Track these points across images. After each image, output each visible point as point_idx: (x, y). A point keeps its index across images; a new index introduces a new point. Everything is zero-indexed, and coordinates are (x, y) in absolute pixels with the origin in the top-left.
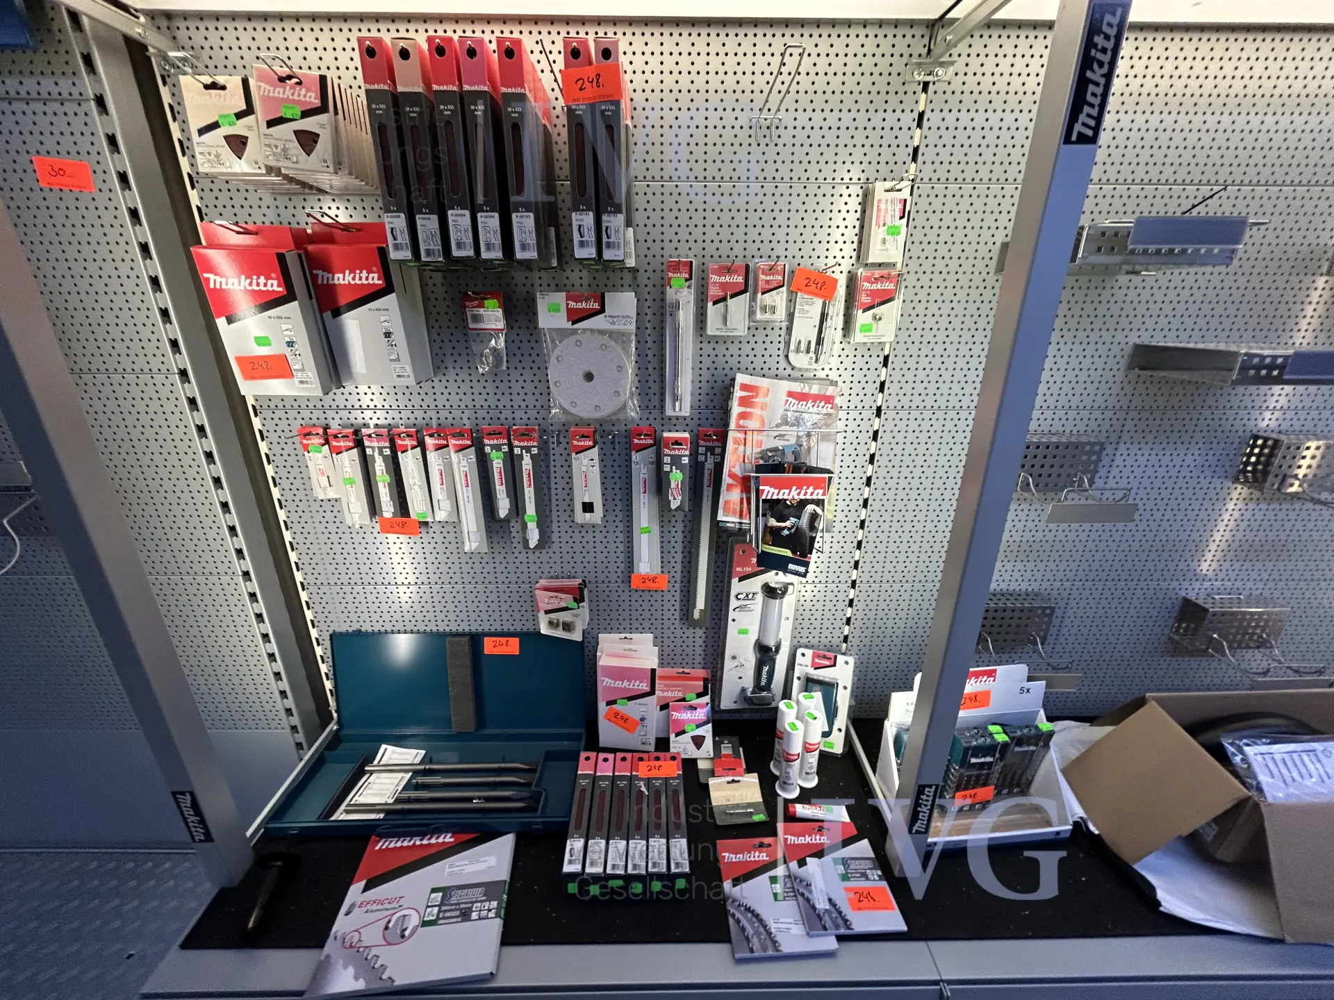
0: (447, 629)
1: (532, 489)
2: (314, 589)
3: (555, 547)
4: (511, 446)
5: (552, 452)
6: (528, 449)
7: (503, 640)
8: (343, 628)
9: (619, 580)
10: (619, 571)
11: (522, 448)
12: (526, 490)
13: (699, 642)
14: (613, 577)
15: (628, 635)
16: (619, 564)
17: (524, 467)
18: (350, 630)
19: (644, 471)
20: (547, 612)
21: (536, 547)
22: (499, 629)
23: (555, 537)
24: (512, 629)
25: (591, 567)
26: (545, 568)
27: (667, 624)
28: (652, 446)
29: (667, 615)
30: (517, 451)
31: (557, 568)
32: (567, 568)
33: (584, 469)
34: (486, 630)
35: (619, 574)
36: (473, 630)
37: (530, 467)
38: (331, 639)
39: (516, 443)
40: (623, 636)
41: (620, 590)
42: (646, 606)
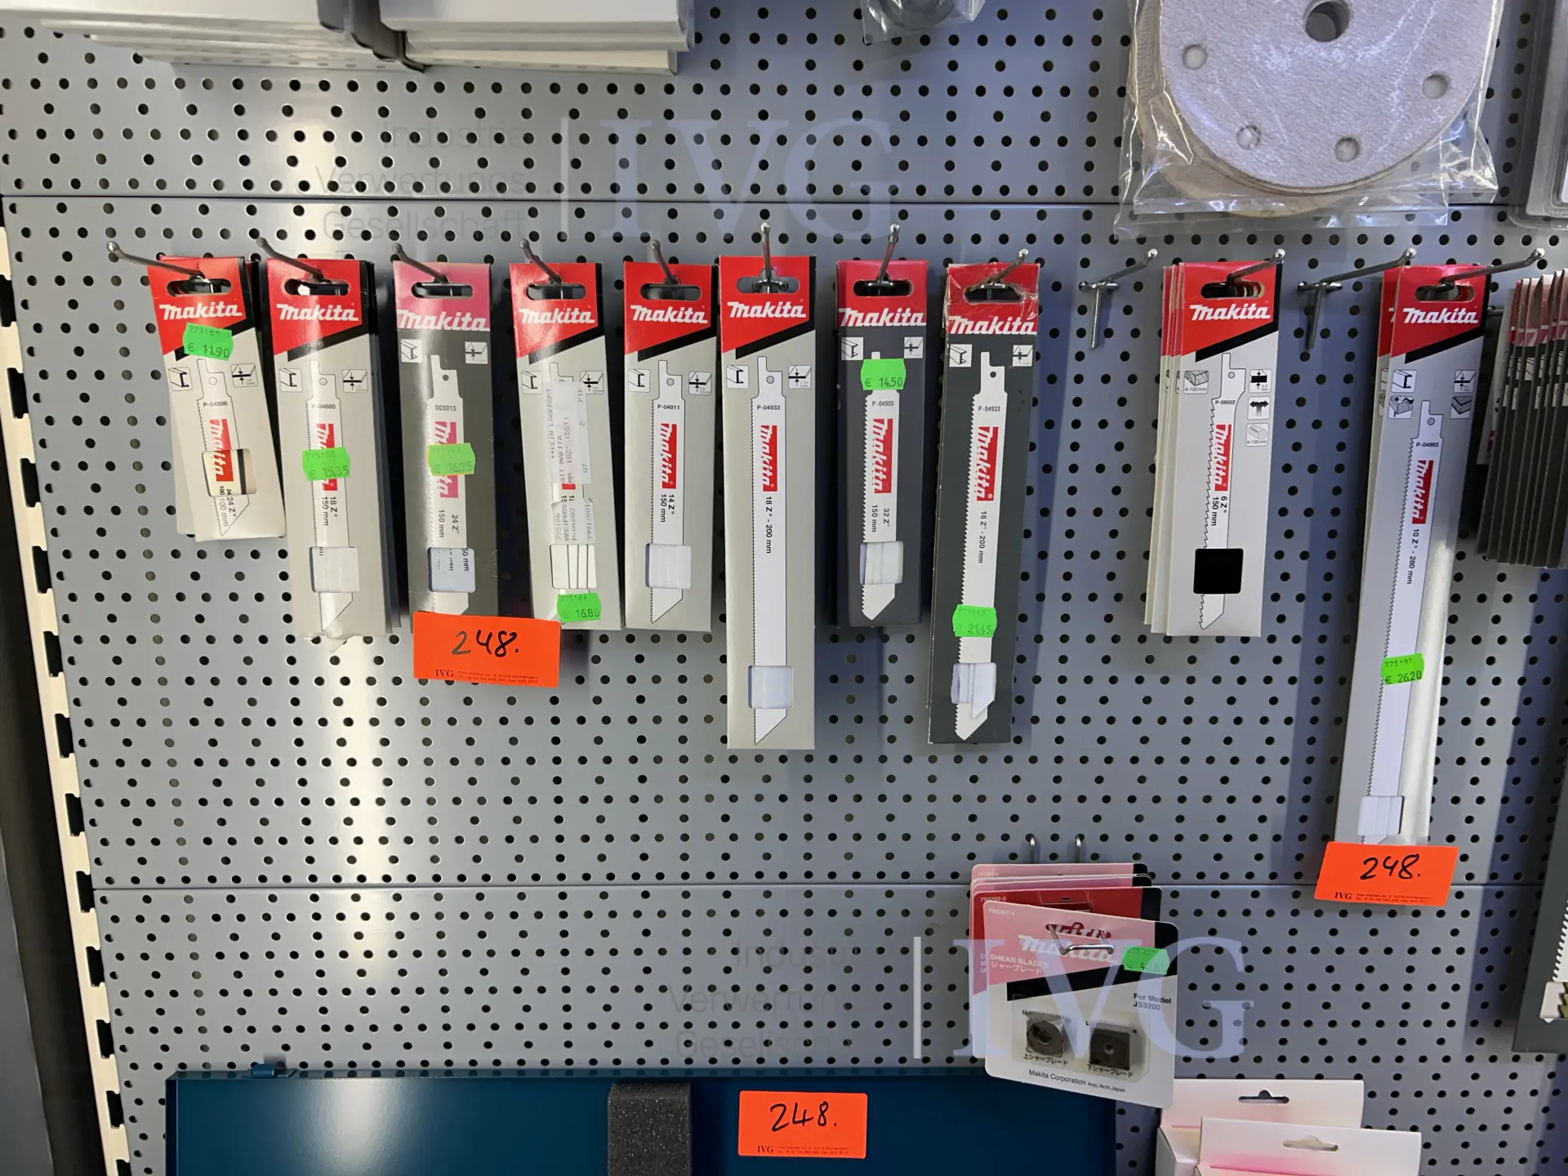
0: (605, 1060)
1: (994, 507)
2: (126, 902)
3: (1040, 739)
4: (937, 341)
5: (1074, 368)
6: (1000, 348)
7: (809, 1101)
8: (223, 1054)
9: (1262, 870)
10: (1265, 832)
11: (979, 343)
12: (974, 507)
13: (1528, 1110)
14: (1239, 857)
15: (1275, 1087)
16: (1268, 806)
17: (979, 419)
18: (244, 1061)
19: (1430, 432)
20: (1018, 990)
21: (978, 737)
22: (796, 1061)
23: (1042, 701)
24: (843, 1061)
25: (1160, 819)
26: (994, 818)
27: (1421, 1041)
28: (1454, 337)
29: (1425, 1005)
30: (958, 356)
31: (1036, 820)
32: (1075, 819)
33: (1224, 415)
34: (748, 1062)
35: (1264, 845)
36: (701, 1062)
37: (999, 420)
38: (169, 1102)
39: (958, 324)
40: (1253, 1086)
41: (1258, 907)
42: (1350, 969)
